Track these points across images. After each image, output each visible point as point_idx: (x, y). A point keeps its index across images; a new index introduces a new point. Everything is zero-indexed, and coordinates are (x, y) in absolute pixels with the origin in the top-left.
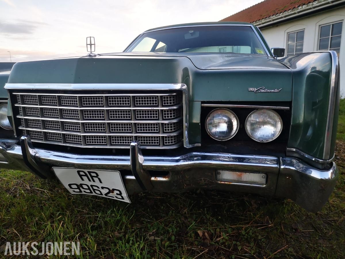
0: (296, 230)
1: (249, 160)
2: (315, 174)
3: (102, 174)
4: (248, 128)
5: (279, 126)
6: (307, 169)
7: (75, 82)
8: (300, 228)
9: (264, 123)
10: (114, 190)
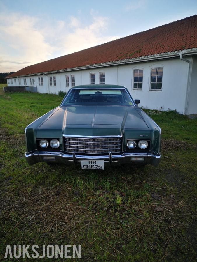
0: (150, 174)
1: (140, 154)
2: (157, 157)
3: (97, 161)
4: (139, 145)
5: (147, 144)
6: (154, 156)
7: (93, 135)
8: (152, 174)
9: (143, 144)
10: (100, 166)
